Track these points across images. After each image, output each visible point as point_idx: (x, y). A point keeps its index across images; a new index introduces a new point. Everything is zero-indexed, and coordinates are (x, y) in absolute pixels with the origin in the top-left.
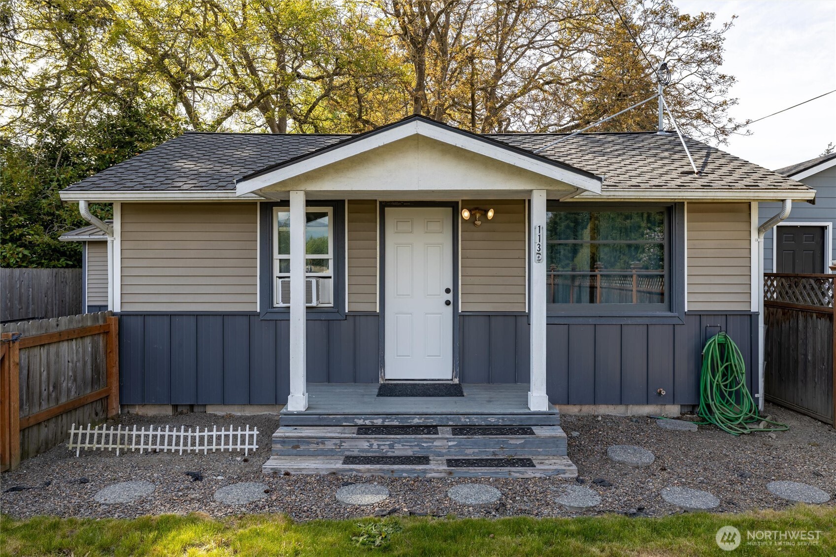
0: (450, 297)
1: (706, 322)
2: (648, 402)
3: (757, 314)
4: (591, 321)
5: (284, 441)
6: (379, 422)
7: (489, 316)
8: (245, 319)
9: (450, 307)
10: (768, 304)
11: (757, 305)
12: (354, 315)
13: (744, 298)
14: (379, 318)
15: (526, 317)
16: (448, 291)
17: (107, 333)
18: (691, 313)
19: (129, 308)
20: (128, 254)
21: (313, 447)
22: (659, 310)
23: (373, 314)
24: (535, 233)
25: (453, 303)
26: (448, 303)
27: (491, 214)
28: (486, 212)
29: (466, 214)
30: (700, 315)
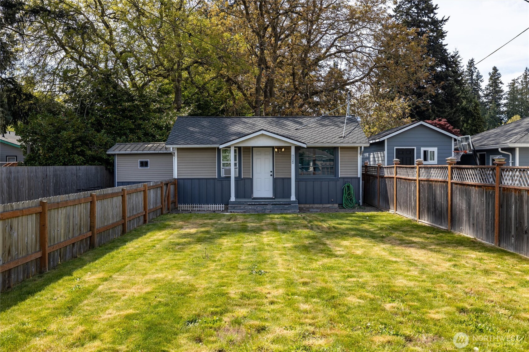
0: (272, 173)
1: (346, 180)
2: (329, 203)
3: (360, 178)
4: (312, 180)
5: (231, 207)
6: (253, 203)
7: (283, 179)
8: (213, 180)
9: (272, 177)
10: (363, 174)
11: (360, 175)
12: (244, 179)
13: (356, 173)
14: (251, 180)
15: (290, 179)
16: (271, 172)
17: (175, 184)
18: (341, 178)
19: (179, 177)
20: (179, 162)
21: (238, 208)
22: (332, 177)
23: (250, 178)
24: (292, 156)
25: (272, 175)
26: (271, 175)
27: (283, 150)
28: (282, 149)
29: (276, 150)
30: (344, 178)
